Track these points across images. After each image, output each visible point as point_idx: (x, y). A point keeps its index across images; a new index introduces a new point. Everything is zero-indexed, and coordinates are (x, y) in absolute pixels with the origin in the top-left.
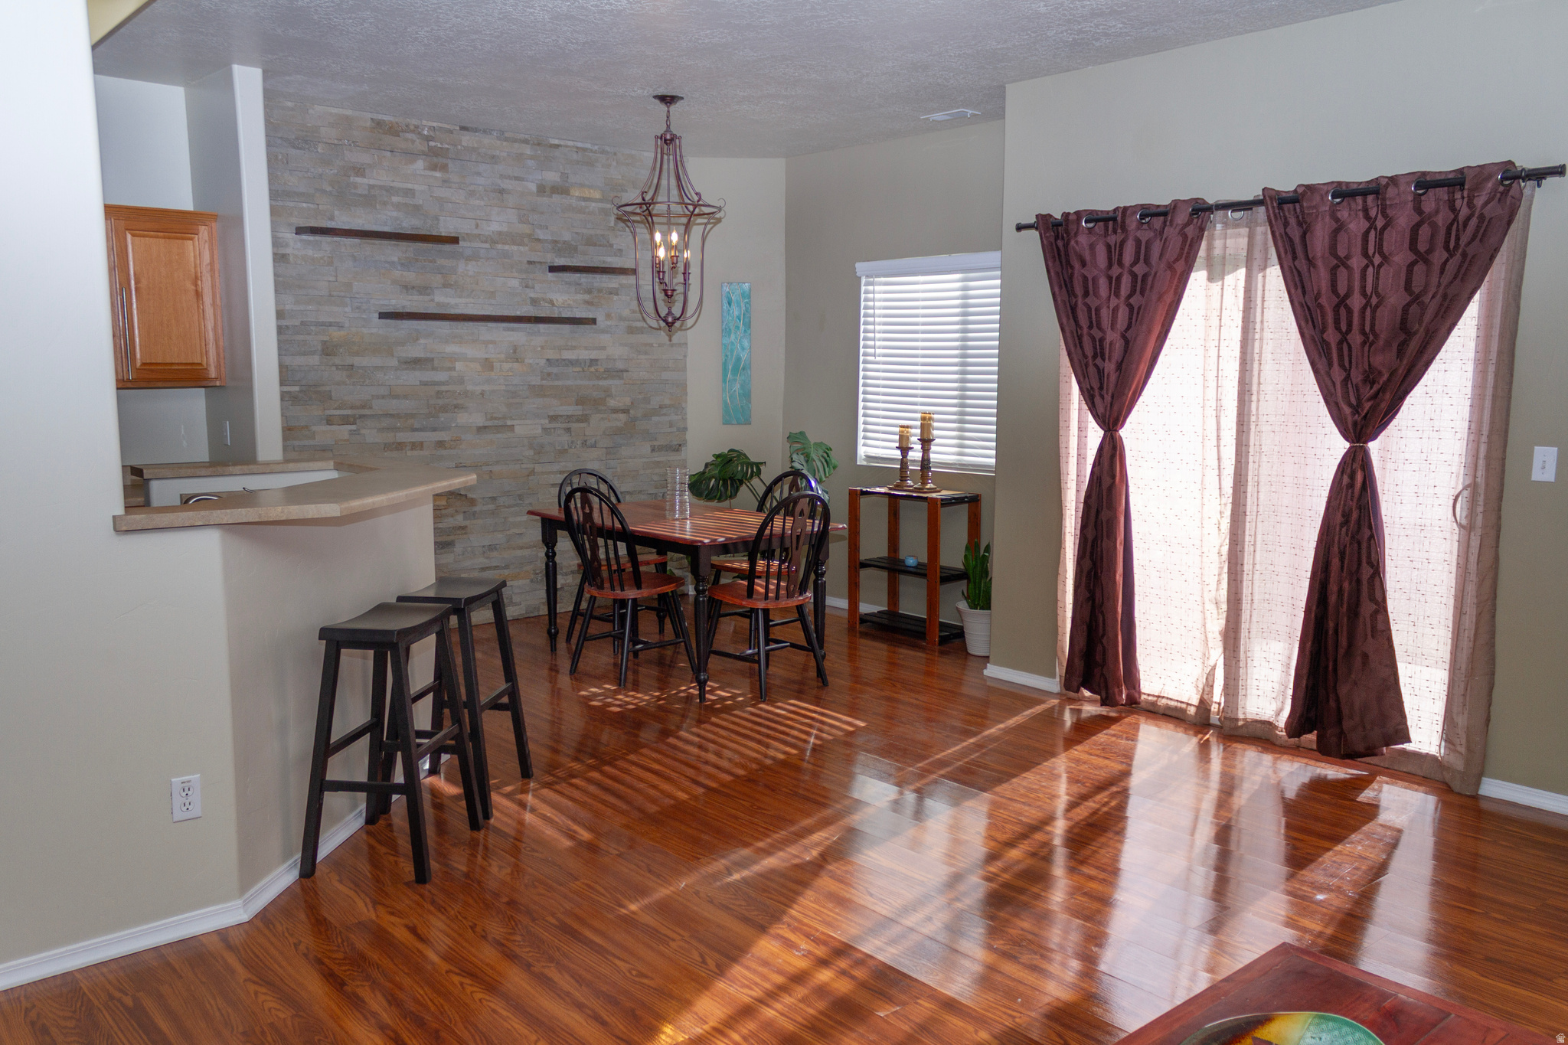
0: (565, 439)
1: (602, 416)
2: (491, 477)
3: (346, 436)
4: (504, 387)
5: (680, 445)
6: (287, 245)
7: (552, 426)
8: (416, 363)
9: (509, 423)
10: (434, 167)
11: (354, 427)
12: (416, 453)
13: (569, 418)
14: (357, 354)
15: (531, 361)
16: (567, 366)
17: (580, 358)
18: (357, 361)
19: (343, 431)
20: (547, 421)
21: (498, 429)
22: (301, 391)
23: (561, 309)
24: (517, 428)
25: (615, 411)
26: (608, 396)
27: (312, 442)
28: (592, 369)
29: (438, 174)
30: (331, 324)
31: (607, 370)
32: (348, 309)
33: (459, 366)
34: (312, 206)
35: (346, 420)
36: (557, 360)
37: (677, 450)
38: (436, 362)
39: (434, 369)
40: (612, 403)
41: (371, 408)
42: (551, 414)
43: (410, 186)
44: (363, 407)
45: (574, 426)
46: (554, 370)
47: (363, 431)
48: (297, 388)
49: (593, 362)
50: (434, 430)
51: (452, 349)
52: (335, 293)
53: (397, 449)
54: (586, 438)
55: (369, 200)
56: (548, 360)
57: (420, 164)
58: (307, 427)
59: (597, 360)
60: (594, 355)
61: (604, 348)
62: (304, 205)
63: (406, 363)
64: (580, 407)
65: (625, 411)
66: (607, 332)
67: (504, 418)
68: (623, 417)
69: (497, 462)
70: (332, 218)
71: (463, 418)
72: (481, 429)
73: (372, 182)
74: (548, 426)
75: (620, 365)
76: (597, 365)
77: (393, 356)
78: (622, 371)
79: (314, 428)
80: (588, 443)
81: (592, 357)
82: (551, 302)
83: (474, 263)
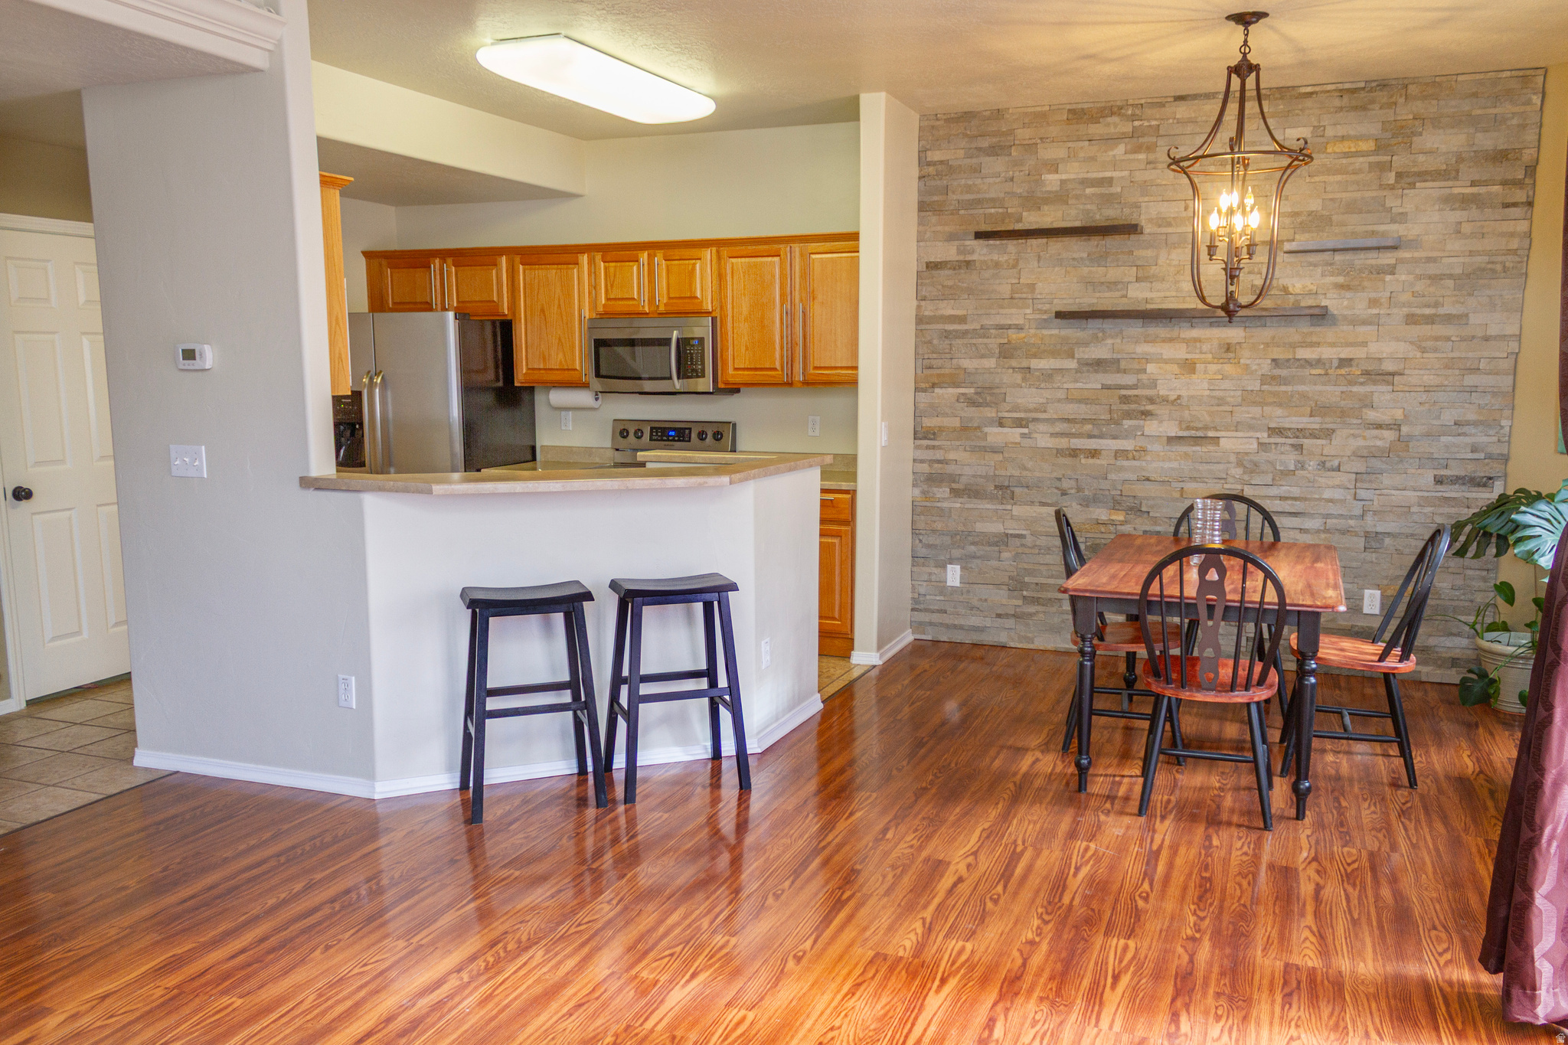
0: (1290, 459)
1: (1352, 432)
2: (1182, 495)
3: (1018, 439)
4: (1207, 393)
5: (1490, 478)
6: (973, 252)
7: (1272, 440)
8: (1098, 365)
9: (1211, 434)
10: (1137, 150)
11: (1026, 431)
12: (1091, 461)
13: (1300, 432)
14: (1035, 356)
15: (1248, 362)
16: (1302, 367)
17: (1323, 357)
18: (1035, 364)
19: (1014, 434)
20: (1265, 435)
21: (1197, 440)
22: (976, 393)
23: (1300, 297)
24: (1222, 441)
25: (1379, 426)
26: (1366, 406)
27: (983, 444)
28: (1343, 371)
29: (1142, 156)
30: (1009, 327)
31: (1366, 373)
32: (1028, 311)
33: (1151, 368)
34: (1000, 210)
35: (1019, 423)
36: (1288, 360)
37: (1485, 485)
38: (1123, 364)
39: (1118, 371)
40: (1371, 415)
41: (1045, 411)
42: (1272, 425)
43: (1108, 174)
44: (1036, 410)
45: (1306, 442)
46: (1284, 372)
47: (1035, 435)
48: (972, 390)
49: (1345, 362)
50: (1115, 437)
51: (1143, 349)
52: (1017, 296)
53: (1070, 455)
54: (1324, 458)
55: (1060, 197)
56: (1274, 360)
57: (1120, 150)
58: (979, 427)
59: (1351, 360)
60: (1345, 353)
61: (1364, 344)
62: (993, 211)
63: (1087, 364)
64: (1318, 419)
65: (1396, 426)
66: (1371, 324)
67: (1206, 428)
68: (1389, 435)
69: (1193, 479)
70: (1020, 220)
71: (1152, 427)
72: (1171, 440)
73: (1064, 177)
74: (1267, 441)
75: (1389, 366)
76: (1351, 366)
77: (1073, 357)
78: (1393, 374)
79: (986, 430)
80: (1328, 465)
81: (1343, 356)
82: (1285, 289)
83: (1179, 251)
